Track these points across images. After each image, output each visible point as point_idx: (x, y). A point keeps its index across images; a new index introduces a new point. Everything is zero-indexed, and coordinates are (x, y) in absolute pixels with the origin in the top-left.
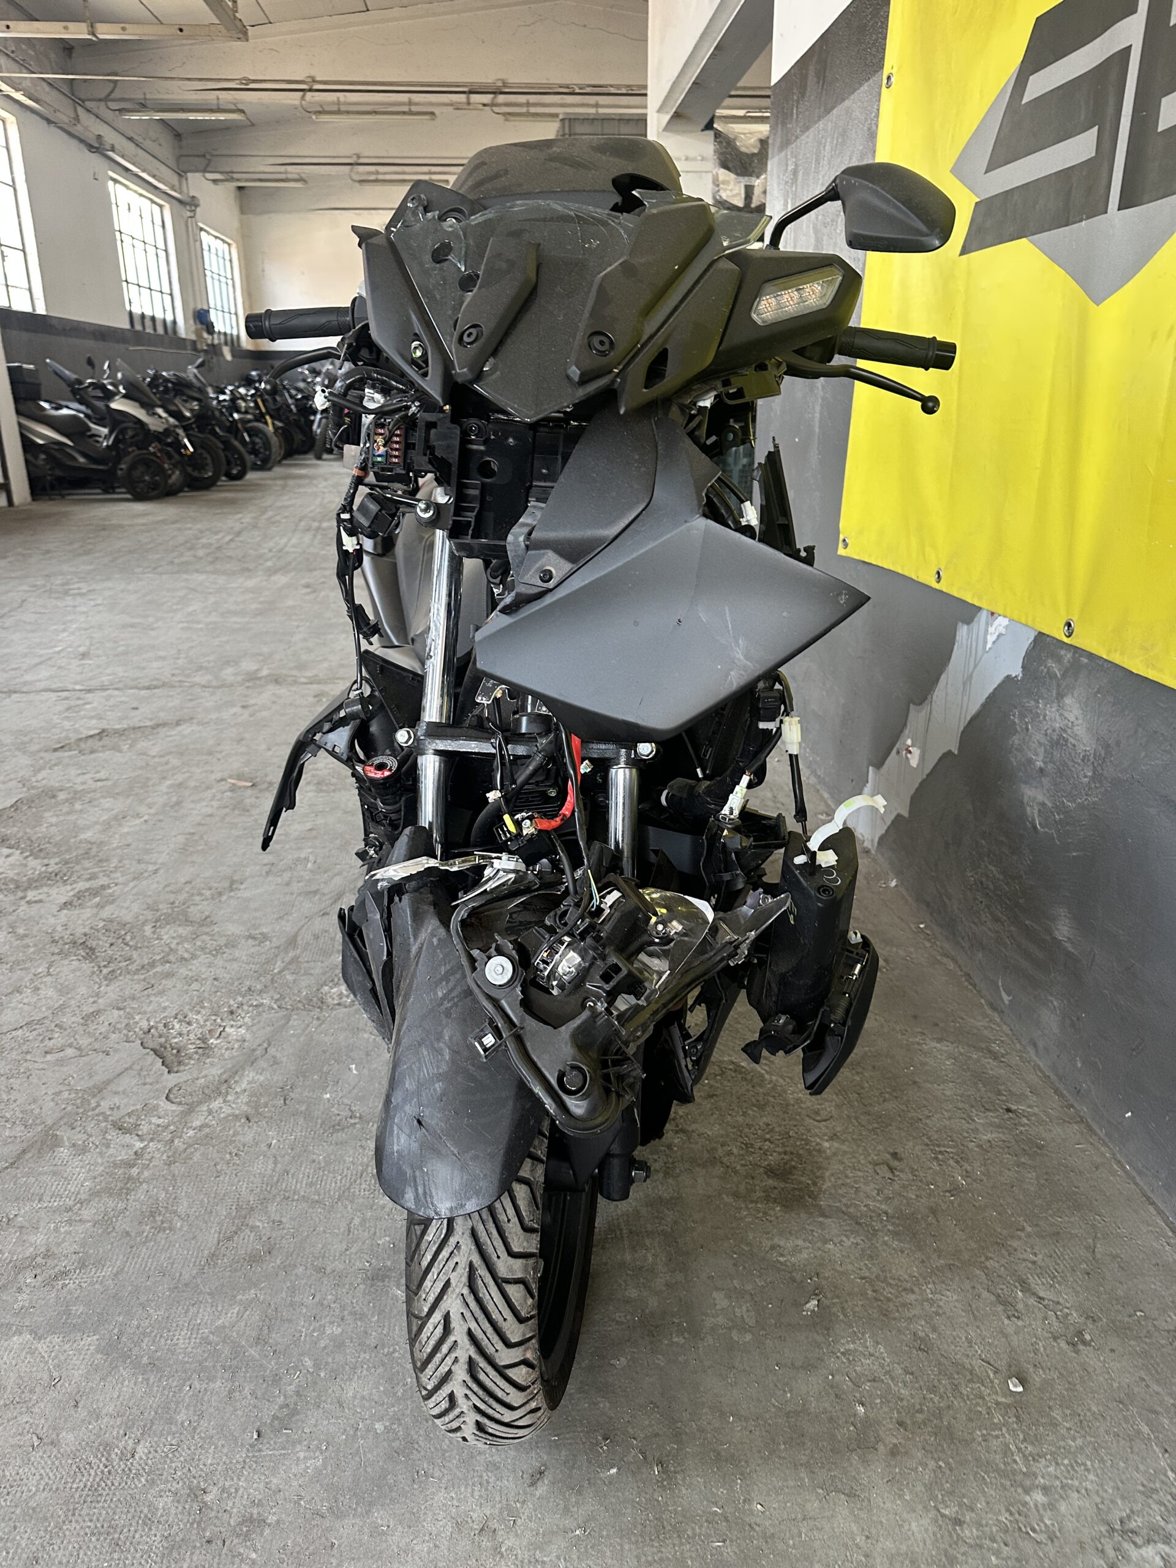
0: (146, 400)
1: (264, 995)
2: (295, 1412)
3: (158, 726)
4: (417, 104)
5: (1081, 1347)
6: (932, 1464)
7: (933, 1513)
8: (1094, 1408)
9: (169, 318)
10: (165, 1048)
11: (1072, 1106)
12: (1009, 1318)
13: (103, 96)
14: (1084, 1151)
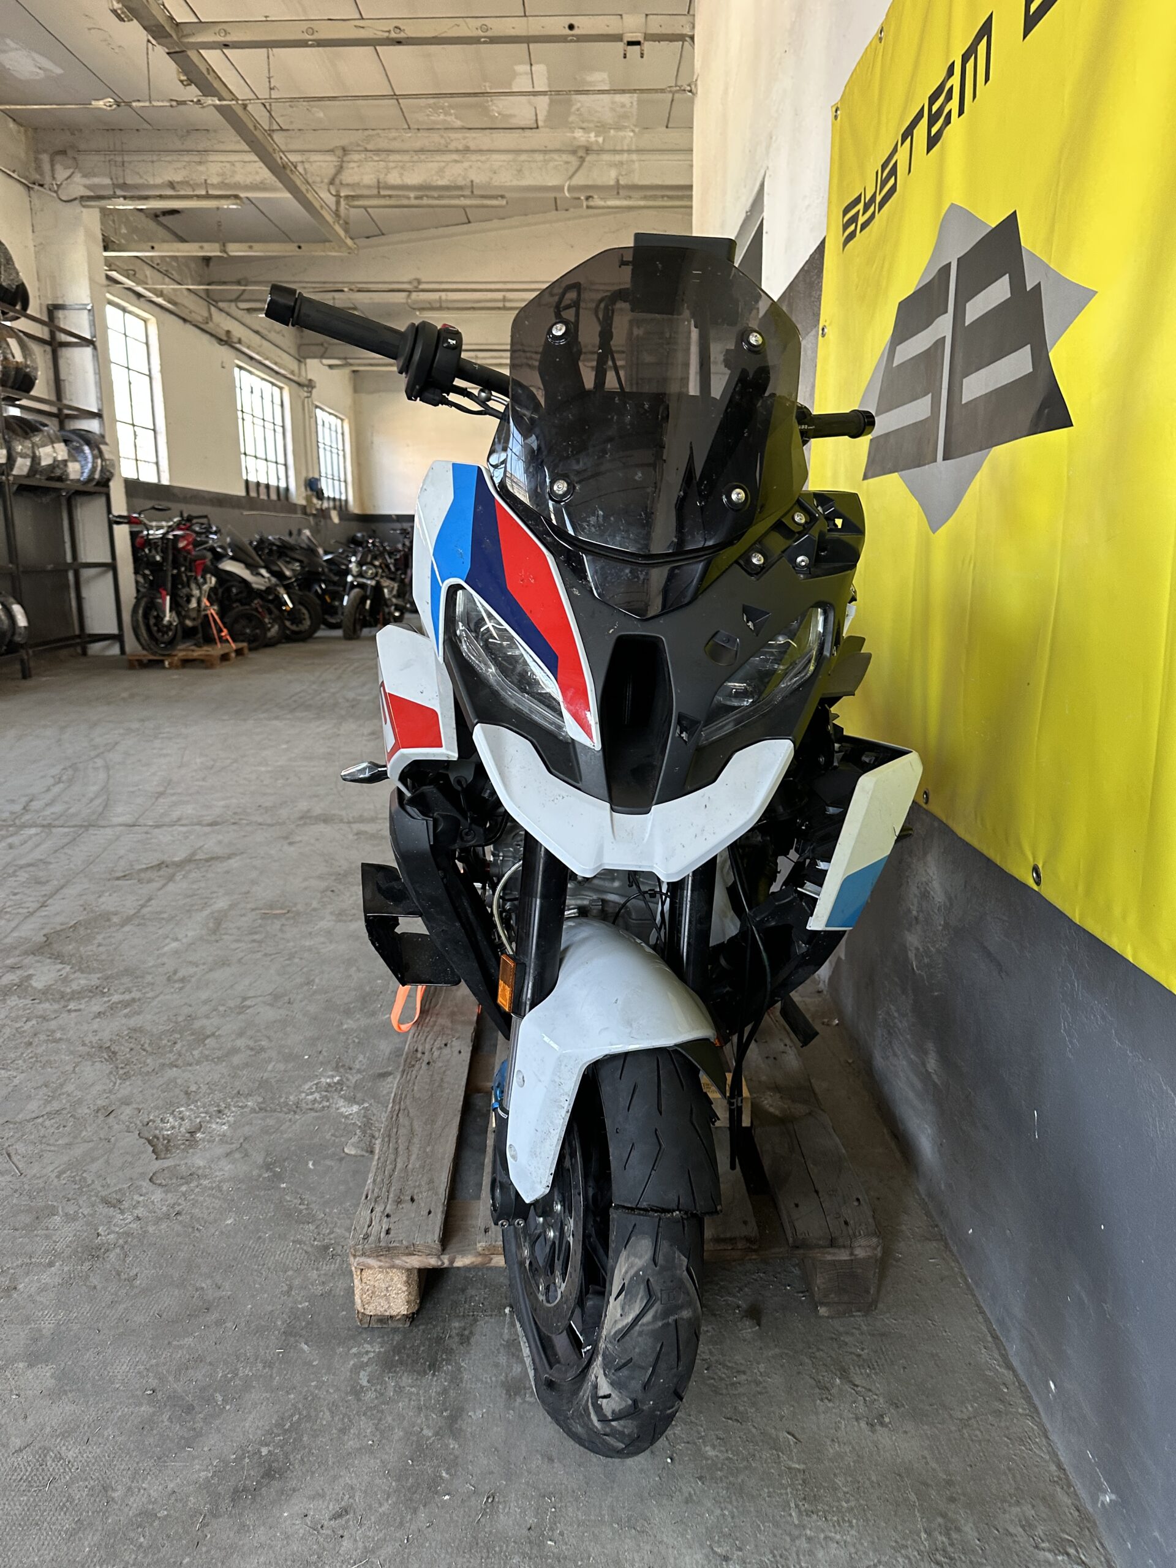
0: (250, 561)
1: (250, 1098)
2: (199, 1434)
3: (212, 859)
4: (511, 301)
5: (878, 1427)
6: (718, 1512)
7: (707, 1550)
8: (874, 1478)
9: (283, 485)
10: (158, 1139)
11: (937, 1226)
12: (822, 1400)
13: (234, 297)
14: (935, 1265)
